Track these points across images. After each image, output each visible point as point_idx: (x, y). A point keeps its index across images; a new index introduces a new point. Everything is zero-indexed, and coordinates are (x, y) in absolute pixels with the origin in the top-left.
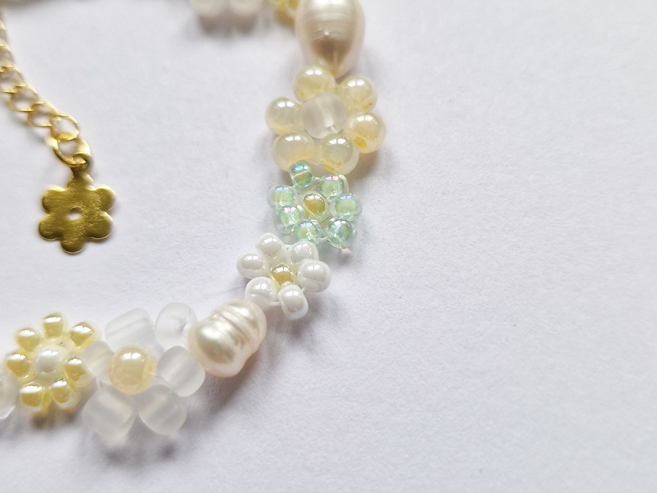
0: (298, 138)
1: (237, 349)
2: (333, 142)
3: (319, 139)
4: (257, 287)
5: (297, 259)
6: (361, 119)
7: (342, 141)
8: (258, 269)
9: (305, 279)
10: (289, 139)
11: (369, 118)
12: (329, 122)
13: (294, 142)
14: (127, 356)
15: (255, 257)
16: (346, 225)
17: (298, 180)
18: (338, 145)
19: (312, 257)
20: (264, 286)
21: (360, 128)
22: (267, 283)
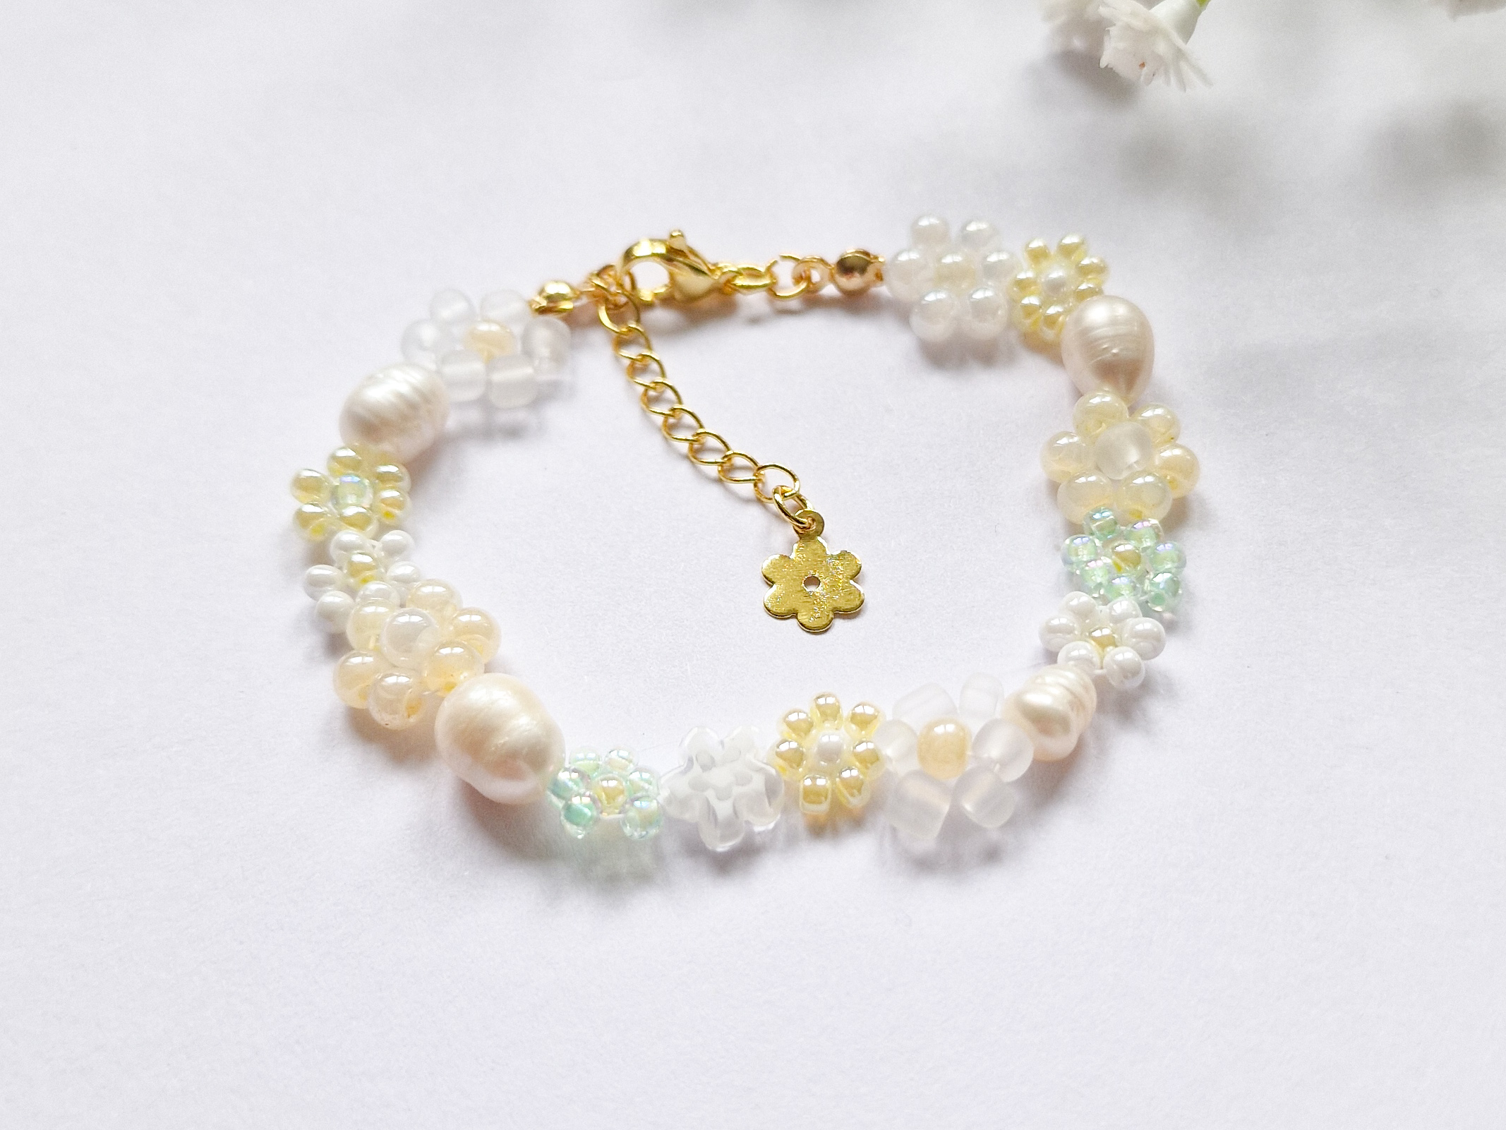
0: (1092, 478)
1: (1072, 716)
2: (1139, 481)
3: (1119, 481)
4: (1075, 653)
5: (1118, 620)
6: (1167, 454)
7: (1149, 479)
8: (1069, 633)
9: (1134, 640)
10: (1082, 480)
11: (1177, 452)
12: (1133, 456)
13: (1087, 483)
14: (939, 730)
15: (1064, 620)
16: (1172, 579)
17: (1100, 528)
18: (1146, 484)
19: (1137, 616)
20: (1083, 652)
21: (1169, 465)
22: (1086, 648)
